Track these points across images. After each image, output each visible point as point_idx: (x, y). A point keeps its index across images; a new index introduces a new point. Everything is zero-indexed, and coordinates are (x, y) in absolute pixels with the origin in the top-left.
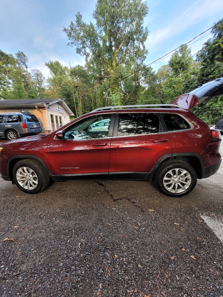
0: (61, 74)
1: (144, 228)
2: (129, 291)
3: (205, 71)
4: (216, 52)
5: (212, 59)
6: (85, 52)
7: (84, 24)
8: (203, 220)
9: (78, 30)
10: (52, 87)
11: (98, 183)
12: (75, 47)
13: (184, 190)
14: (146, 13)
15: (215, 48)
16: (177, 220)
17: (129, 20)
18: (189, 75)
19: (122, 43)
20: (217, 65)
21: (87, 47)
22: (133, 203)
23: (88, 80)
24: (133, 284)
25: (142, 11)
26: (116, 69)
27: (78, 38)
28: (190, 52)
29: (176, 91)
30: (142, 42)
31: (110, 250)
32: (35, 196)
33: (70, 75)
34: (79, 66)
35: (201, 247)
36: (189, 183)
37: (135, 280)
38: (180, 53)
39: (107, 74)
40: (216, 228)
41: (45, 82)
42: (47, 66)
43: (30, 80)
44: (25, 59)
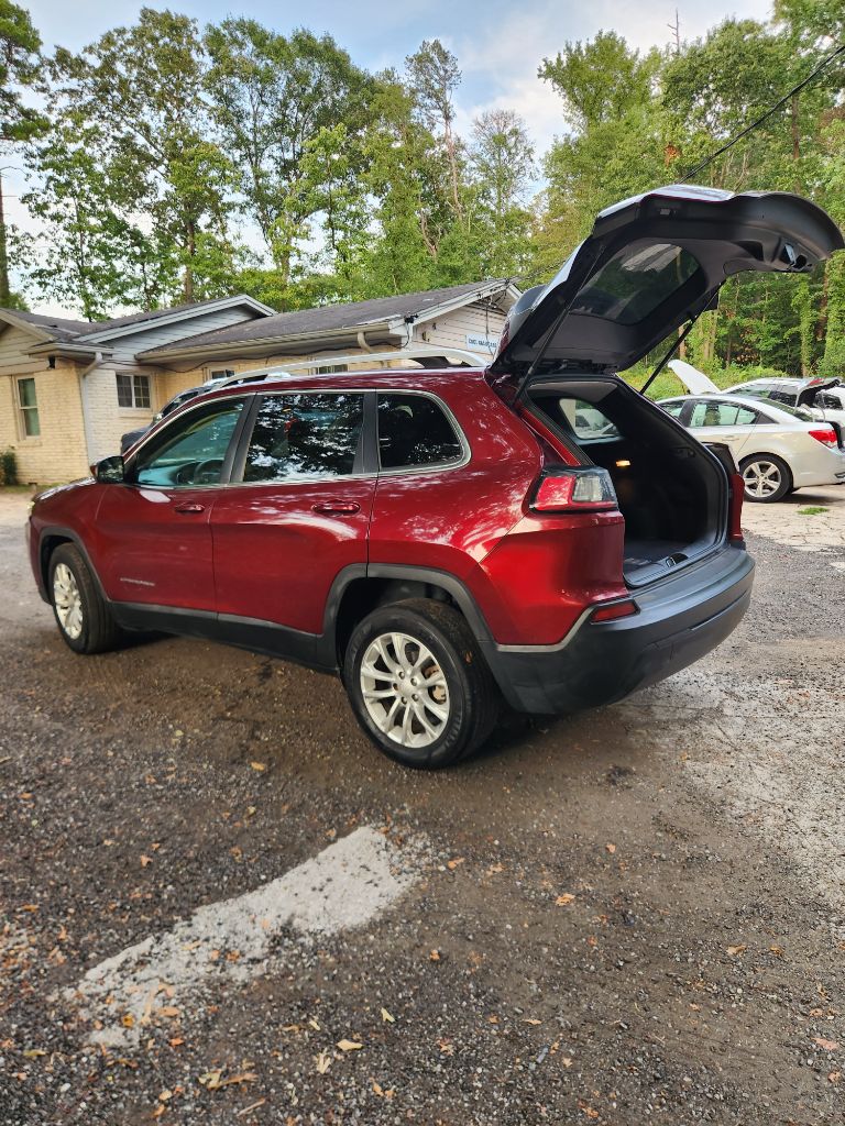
13: (431, 741)
40: (335, 862)
41: (531, 177)
42: (549, 81)
43: (455, 184)
44: (446, 71)
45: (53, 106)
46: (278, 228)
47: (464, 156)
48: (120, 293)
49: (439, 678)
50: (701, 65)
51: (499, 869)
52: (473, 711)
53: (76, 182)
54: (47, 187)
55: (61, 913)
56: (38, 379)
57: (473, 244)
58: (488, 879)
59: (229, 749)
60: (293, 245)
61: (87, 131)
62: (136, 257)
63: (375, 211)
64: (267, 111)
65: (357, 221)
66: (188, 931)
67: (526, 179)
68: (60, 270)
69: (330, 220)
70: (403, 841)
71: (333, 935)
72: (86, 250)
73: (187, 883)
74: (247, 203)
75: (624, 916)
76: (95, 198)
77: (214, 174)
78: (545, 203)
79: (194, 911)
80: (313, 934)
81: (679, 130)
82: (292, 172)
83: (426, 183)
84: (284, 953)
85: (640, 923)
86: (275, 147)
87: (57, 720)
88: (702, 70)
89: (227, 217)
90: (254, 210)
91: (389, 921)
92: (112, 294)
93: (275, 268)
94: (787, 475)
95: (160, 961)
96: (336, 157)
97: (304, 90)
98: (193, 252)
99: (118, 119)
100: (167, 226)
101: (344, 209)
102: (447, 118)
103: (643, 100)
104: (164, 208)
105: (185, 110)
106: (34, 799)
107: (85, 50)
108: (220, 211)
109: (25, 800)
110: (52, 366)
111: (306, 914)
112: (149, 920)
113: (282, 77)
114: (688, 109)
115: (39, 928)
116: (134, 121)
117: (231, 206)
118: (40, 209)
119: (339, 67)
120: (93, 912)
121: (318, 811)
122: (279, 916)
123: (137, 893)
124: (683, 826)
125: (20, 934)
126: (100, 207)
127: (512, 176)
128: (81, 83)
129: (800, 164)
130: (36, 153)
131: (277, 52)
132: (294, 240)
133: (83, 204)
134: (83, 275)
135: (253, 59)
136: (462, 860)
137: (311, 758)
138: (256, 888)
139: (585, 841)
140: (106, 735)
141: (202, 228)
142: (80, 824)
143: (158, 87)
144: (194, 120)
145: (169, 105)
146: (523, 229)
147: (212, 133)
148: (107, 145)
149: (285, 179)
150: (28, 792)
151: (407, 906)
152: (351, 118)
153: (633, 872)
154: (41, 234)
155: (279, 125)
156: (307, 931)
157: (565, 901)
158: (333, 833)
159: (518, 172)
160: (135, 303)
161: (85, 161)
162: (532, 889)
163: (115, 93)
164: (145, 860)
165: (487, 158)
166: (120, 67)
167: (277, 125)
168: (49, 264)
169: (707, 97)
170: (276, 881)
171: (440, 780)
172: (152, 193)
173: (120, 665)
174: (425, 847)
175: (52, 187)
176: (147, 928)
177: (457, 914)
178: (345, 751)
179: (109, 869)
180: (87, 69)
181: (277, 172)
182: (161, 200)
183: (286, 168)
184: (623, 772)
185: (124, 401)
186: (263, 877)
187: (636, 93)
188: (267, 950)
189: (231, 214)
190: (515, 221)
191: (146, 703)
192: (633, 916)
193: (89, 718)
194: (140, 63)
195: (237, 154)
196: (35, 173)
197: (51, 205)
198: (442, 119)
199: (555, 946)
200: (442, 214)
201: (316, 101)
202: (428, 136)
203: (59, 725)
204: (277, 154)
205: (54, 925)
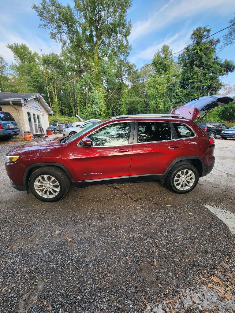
0: (30, 61)
1: (168, 219)
2: (175, 260)
3: (186, 75)
4: (195, 58)
5: (192, 64)
6: (62, 38)
7: (59, 5)
8: (207, 208)
9: (52, 11)
10: (17, 76)
11: (112, 187)
12: (49, 31)
13: (190, 187)
14: (129, 6)
15: (194, 54)
16: (190, 210)
17: (111, 10)
18: (170, 77)
19: (104, 34)
20: (196, 70)
21: (64, 32)
22: (152, 201)
23: (65, 72)
24: (176, 255)
25: (126, 3)
26: (98, 63)
27: (52, 20)
28: (171, 54)
29: (159, 92)
30: (126, 36)
31: (150, 238)
32: (56, 204)
33: (43, 64)
34: (53, 54)
35: (211, 226)
36: (193, 180)
37: (177, 253)
38: (162, 53)
39: (88, 67)
41: (8, 69)
42: (10, 49)
50: (49, 59)
70: (212, 205)
164: (208, 233)
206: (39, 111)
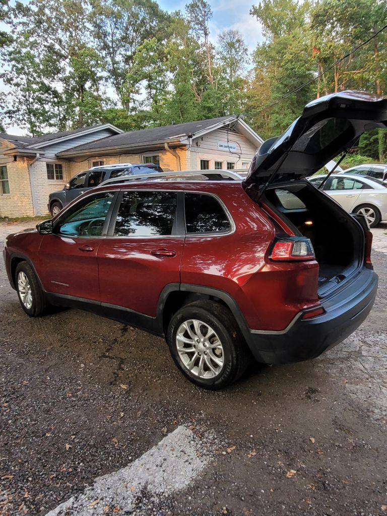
8: (171, 431)
13: (214, 376)
40: (167, 448)
41: (246, 62)
42: (255, 16)
43: (209, 66)
44: (205, 12)
45: (15, 30)
46: (124, 89)
47: (214, 52)
48: (48, 121)
49: (218, 345)
50: (329, 8)
51: (254, 454)
52: (237, 363)
53: (26, 67)
54: (12, 70)
55: (25, 480)
56: (8, 166)
57: (219, 95)
58: (249, 460)
59: (109, 375)
60: (131, 97)
61: (31, 42)
62: (55, 103)
63: (171, 80)
64: (118, 32)
65: (162, 84)
66: (92, 493)
67: (244, 63)
68: (18, 110)
69: (149, 84)
70: (202, 436)
71: (169, 496)
72: (31, 100)
73: (90, 461)
74: (109, 77)
75: (324, 485)
76: (35, 75)
77: (93, 62)
78: (253, 75)
79: (95, 480)
80: (158, 495)
81: (319, 40)
82: (131, 61)
83: (195, 66)
84: (143, 508)
85: (333, 489)
86: (122, 49)
87: (20, 357)
88: (330, 11)
89: (99, 84)
90: (112, 80)
91: (198, 487)
92: (44, 121)
93: (123, 108)
94: (378, 214)
95: (78, 512)
96: (152, 54)
97: (136, 21)
98: (82, 101)
99: (46, 36)
100: (70, 88)
101: (156, 79)
102: (206, 34)
103: (301, 25)
104: (69, 80)
105: (79, 32)
106: (9, 406)
107: (30, 3)
108: (95, 81)
109: (5, 407)
110: (15, 160)
111: (154, 482)
112: (71, 485)
113: (126, 15)
114: (323, 30)
115: (13, 490)
116: (54, 37)
117: (101, 78)
118: (9, 81)
119: (153, 10)
120: (42, 480)
121: (156, 416)
122: (140, 483)
123: (64, 468)
124: (349, 425)
125: (4, 494)
126: (38, 80)
127: (237, 62)
128: (28, 19)
129: (378, 56)
130: (6, 53)
131: (123, 3)
132: (131, 94)
133: (30, 78)
134: (30, 112)
135: (112, 7)
136: (234, 447)
137: (151, 381)
138: (127, 465)
139: (298, 436)
140: (45, 366)
141: (87, 89)
142: (33, 423)
143: (65, 21)
144: (83, 36)
145: (71, 29)
146: (243, 88)
147: (92, 43)
148: (41, 49)
149: (127, 65)
150: (7, 402)
151: (207, 477)
152: (159, 35)
153: (325, 455)
154: (10, 93)
155: (125, 39)
156: (155, 493)
157: (291, 474)
158: (165, 429)
159: (240, 60)
160: (55, 126)
161: (30, 57)
162: (273, 467)
163: (45, 24)
164: (68, 446)
165: (225, 53)
166: (47, 11)
167: (124, 39)
168: (14, 107)
169: (332, 24)
170: (137, 460)
171: (219, 396)
172: (63, 72)
173: (51, 323)
174: (214, 439)
175: (15, 70)
176: (71, 491)
177: (234, 483)
178: (168, 377)
179: (49, 452)
180: (31, 12)
181: (123, 61)
182: (67, 75)
183: (128, 59)
184: (313, 391)
185: (50, 176)
186: (130, 458)
187: (297, 21)
188: (134, 506)
189: (101, 82)
190: (239, 84)
191: (65, 347)
192: (328, 484)
193: (37, 356)
194: (57, 9)
195: (104, 53)
196: (6, 63)
197: (14, 79)
198: (203, 35)
199: (288, 505)
200: (203, 81)
201: (143, 27)
202: (197, 43)
203: (21, 360)
204: (123, 52)
205: (21, 488)
206: (233, 153)
